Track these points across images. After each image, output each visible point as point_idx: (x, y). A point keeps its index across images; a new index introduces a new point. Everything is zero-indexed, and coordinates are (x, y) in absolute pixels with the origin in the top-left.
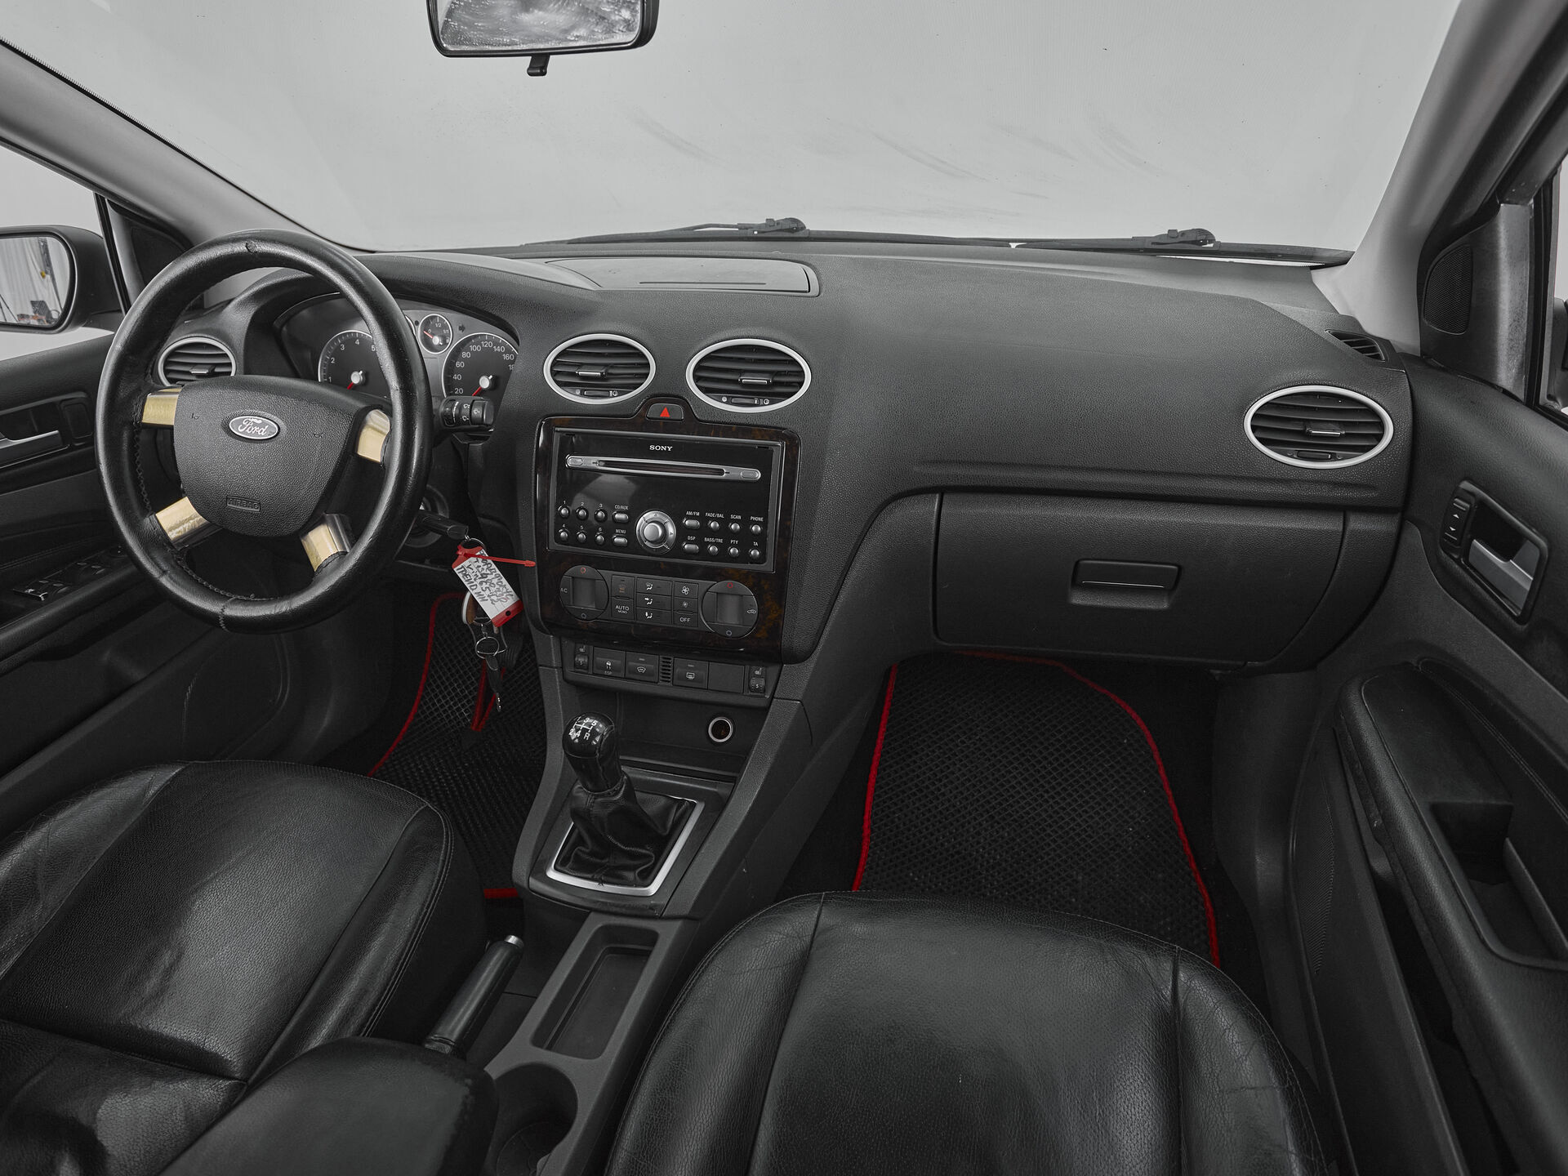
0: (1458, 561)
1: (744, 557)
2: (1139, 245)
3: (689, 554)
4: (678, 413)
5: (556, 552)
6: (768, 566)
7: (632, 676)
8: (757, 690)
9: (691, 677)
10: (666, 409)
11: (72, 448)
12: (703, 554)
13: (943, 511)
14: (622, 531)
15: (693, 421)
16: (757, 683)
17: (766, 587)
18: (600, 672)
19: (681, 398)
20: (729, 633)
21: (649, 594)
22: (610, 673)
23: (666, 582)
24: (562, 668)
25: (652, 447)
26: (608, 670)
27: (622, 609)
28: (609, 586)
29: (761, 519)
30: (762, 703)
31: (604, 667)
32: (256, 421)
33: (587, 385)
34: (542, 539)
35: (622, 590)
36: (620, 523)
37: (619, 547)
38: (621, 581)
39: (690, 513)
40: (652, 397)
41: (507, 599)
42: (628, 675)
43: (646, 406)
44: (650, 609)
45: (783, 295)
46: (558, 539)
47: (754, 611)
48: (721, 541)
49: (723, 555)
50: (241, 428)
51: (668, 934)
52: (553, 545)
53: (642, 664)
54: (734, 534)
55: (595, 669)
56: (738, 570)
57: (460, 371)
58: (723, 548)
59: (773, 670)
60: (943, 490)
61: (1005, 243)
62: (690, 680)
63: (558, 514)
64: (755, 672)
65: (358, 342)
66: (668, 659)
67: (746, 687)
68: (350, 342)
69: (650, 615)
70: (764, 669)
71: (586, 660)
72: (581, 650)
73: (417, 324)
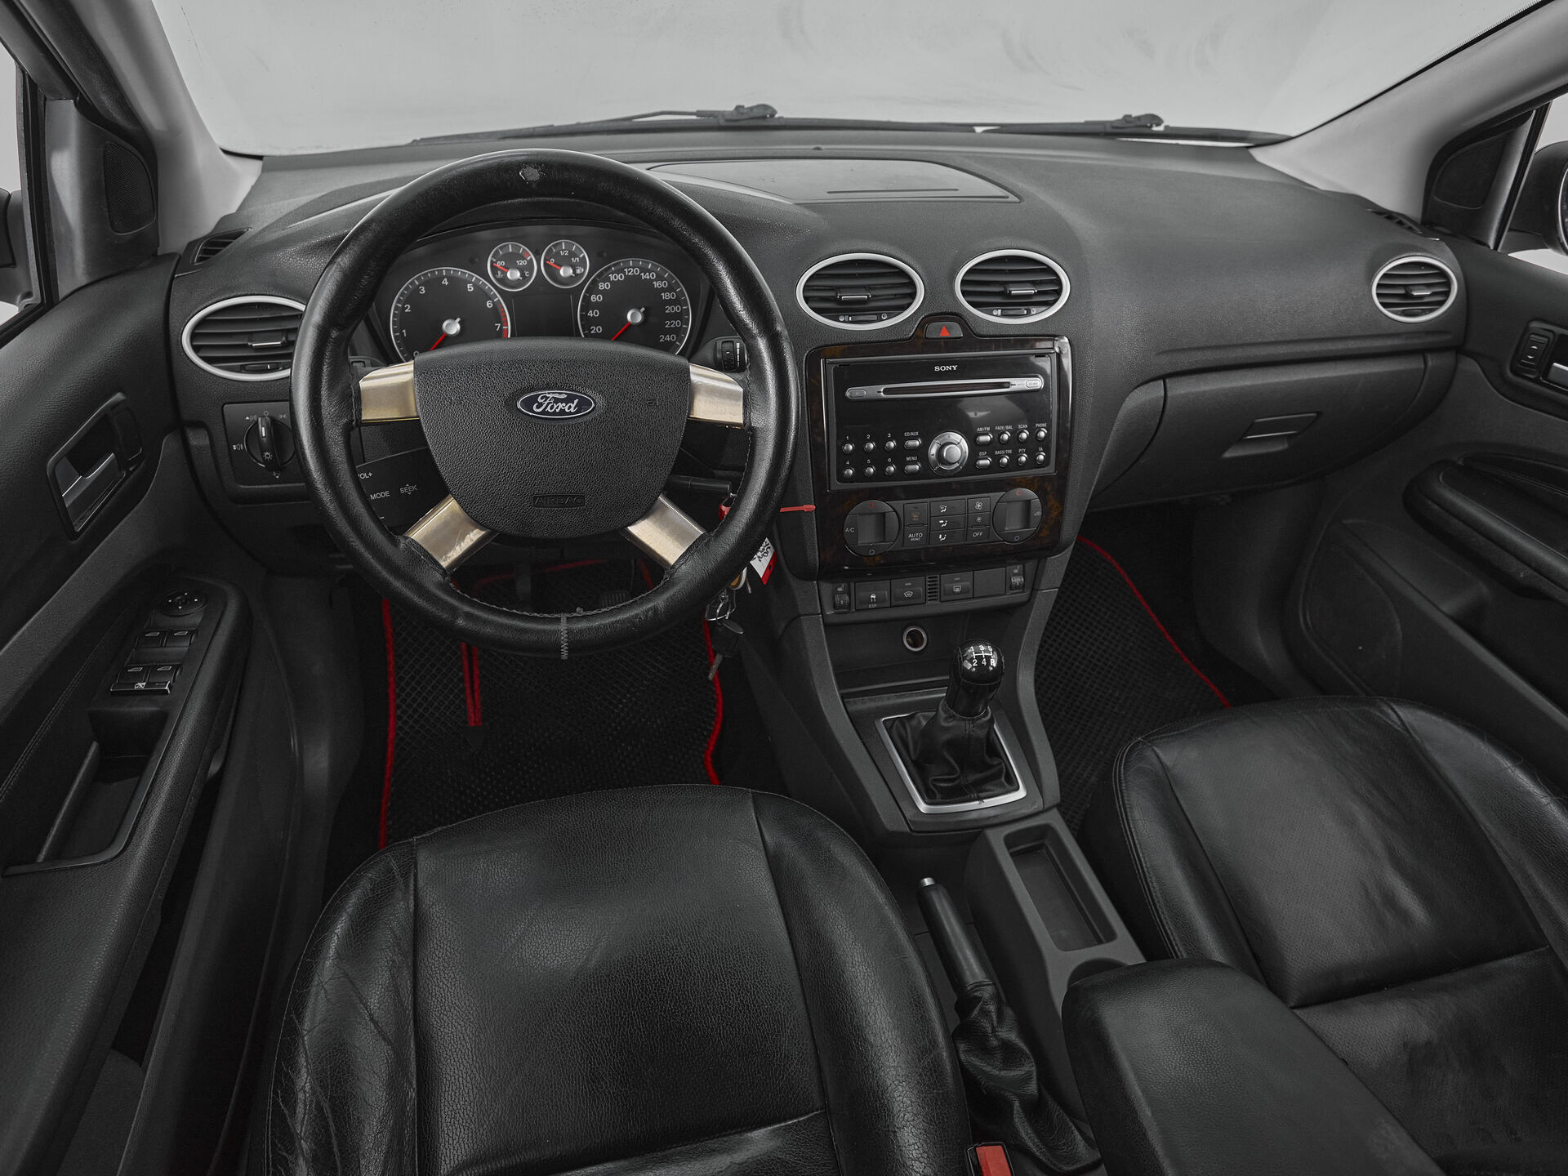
0: (1536, 381)
1: (1032, 462)
3: (985, 469)
4: (957, 332)
5: (838, 492)
6: (1050, 470)
7: (902, 602)
8: (1017, 587)
9: (957, 590)
10: (944, 328)
11: (129, 473)
12: (996, 466)
13: (1169, 394)
14: (913, 458)
15: (973, 337)
16: (1017, 580)
17: (1049, 489)
18: (864, 607)
19: (958, 317)
20: (1017, 538)
21: (943, 516)
22: (875, 605)
23: (958, 501)
24: (822, 613)
25: (937, 369)
26: (873, 603)
27: (915, 537)
28: (901, 516)
29: (1044, 425)
30: (1022, 597)
31: (869, 601)
32: (557, 396)
33: (854, 310)
34: (820, 480)
35: (915, 517)
36: (914, 451)
37: (914, 475)
38: (915, 508)
39: (981, 429)
40: (930, 317)
41: (767, 553)
42: (894, 603)
43: (922, 326)
44: (943, 531)
46: (842, 478)
47: (1039, 513)
48: (1010, 451)
49: (1014, 464)
50: (538, 407)
51: (1055, 819)
52: (836, 485)
53: (909, 588)
54: (1024, 443)
55: (857, 604)
56: (1024, 477)
57: (596, 305)
58: (1014, 458)
59: (1030, 565)
60: (1164, 378)
61: (969, 127)
62: (958, 593)
63: (841, 452)
64: (1016, 571)
65: (445, 282)
66: (936, 577)
67: (1008, 586)
68: (433, 284)
69: (943, 537)
70: (1021, 566)
71: (847, 598)
72: (840, 589)
73: (537, 254)
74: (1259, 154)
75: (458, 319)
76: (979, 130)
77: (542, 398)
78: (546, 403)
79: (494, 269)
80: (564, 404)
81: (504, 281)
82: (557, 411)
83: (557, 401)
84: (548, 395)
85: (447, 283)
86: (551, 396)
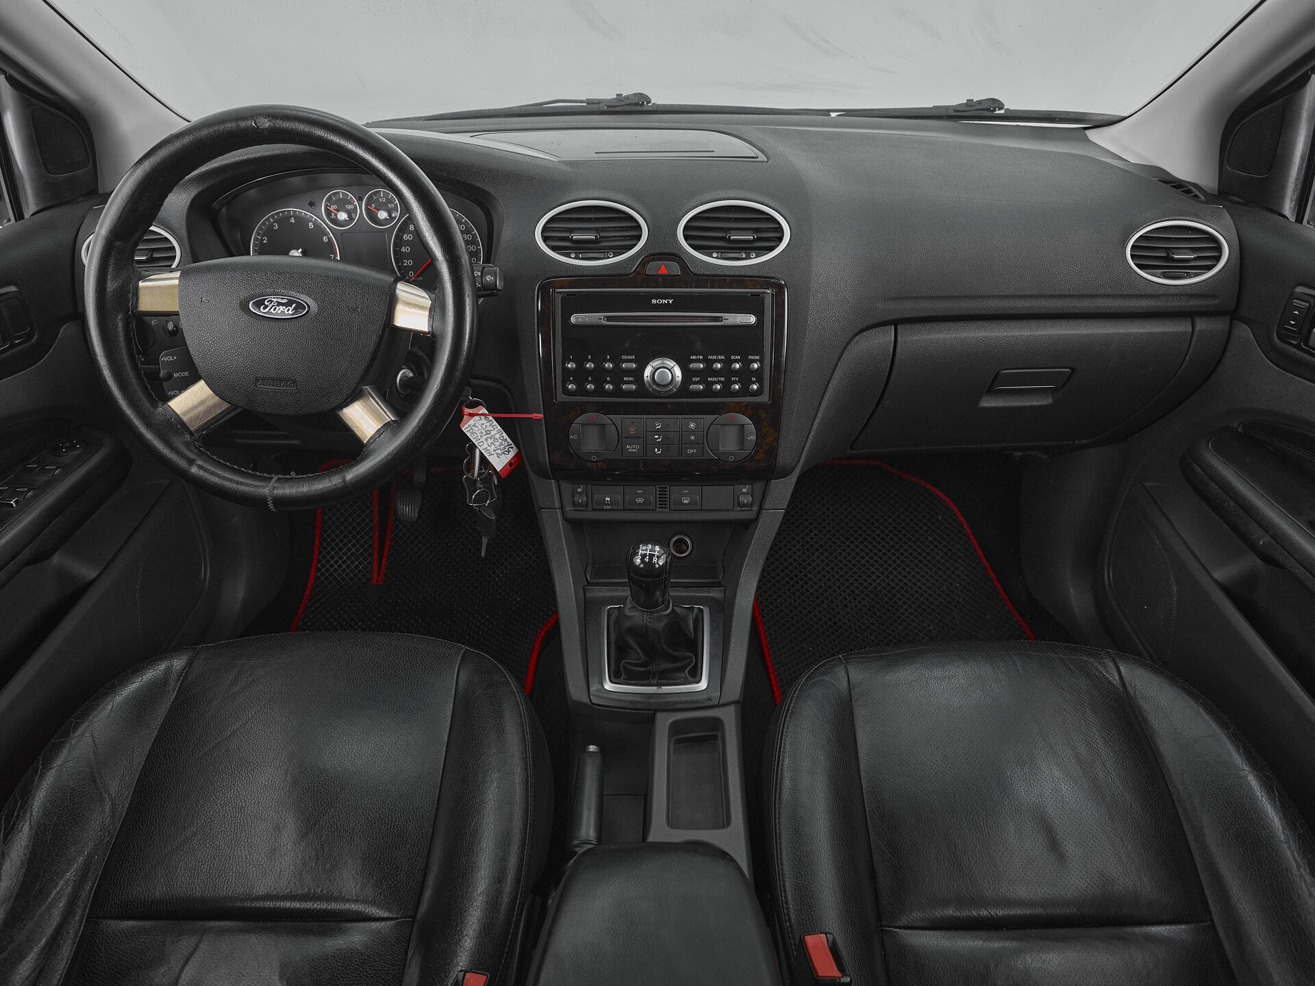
0: (1298, 347)
1: (745, 391)
2: (942, 113)
3: (697, 394)
4: (675, 269)
5: (564, 404)
6: (764, 398)
7: (633, 507)
8: (745, 505)
9: (686, 502)
10: (663, 266)
11: (13, 346)
12: (708, 392)
13: (899, 339)
14: (630, 379)
15: (690, 276)
16: (745, 500)
17: (763, 416)
18: (600, 507)
19: (677, 256)
20: (732, 458)
21: (658, 432)
22: (610, 507)
23: (675, 421)
24: (562, 508)
25: (654, 301)
26: (608, 504)
27: (633, 448)
28: (620, 430)
29: (758, 357)
30: (750, 515)
31: (604, 503)
32: (280, 300)
33: (581, 248)
34: (548, 391)
35: (632, 431)
36: (629, 372)
37: (629, 394)
38: (632, 424)
39: (694, 357)
40: (650, 256)
41: (509, 452)
42: (627, 507)
43: (643, 264)
44: (659, 445)
45: (733, 161)
46: (566, 392)
47: (753, 438)
48: (722, 379)
49: (726, 392)
50: (264, 308)
51: (729, 717)
52: (561, 397)
53: (641, 495)
54: (736, 373)
55: (594, 504)
56: (738, 403)
57: (407, 243)
58: (727, 385)
59: (759, 486)
60: (895, 323)
61: (826, 112)
62: (686, 504)
63: (565, 369)
64: (744, 490)
65: (293, 220)
66: (666, 488)
67: (736, 503)
68: (284, 220)
69: (658, 451)
70: (750, 486)
71: (585, 498)
72: (579, 490)
73: (360, 199)
74: (1093, 135)
75: (300, 250)
76: (833, 115)
77: (268, 302)
78: (271, 305)
79: (328, 213)
80: (284, 307)
81: (335, 221)
82: (279, 312)
83: (279, 304)
84: (273, 300)
85: (293, 221)
86: (275, 300)
